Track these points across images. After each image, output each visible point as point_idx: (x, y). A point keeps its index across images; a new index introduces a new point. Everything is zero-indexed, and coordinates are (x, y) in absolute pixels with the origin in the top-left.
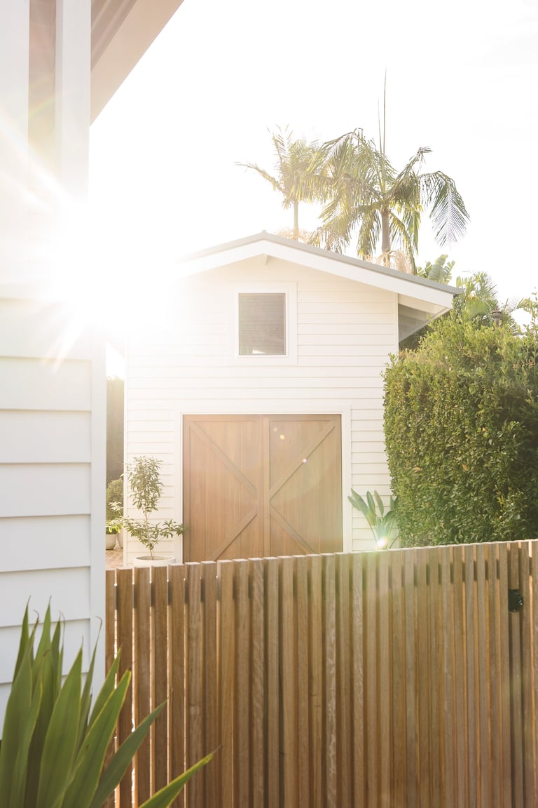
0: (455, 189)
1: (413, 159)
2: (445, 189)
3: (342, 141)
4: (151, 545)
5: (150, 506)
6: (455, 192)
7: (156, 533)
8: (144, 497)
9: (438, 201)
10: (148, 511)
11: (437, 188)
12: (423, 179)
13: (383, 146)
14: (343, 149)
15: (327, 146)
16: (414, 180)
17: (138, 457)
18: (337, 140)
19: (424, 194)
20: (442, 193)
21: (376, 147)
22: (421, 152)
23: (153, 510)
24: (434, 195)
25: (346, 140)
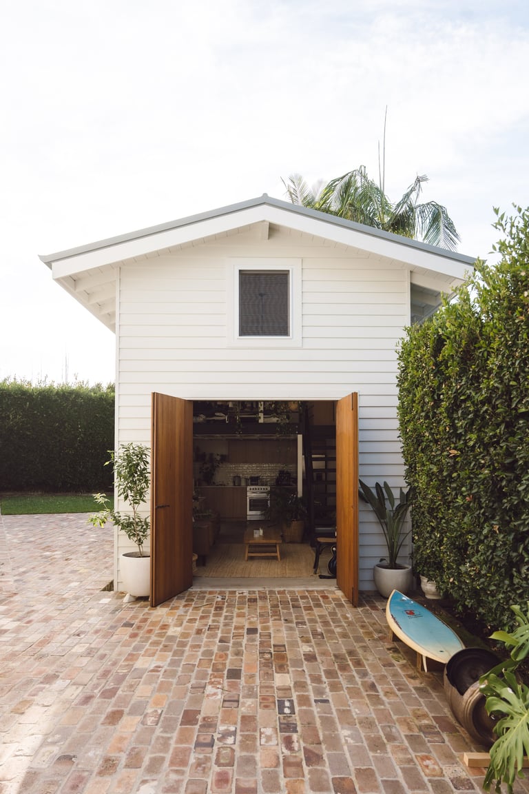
0: (447, 215)
1: (410, 188)
2: (438, 216)
3: (346, 179)
4: (140, 540)
5: (138, 498)
6: (447, 217)
7: (145, 527)
8: (130, 488)
9: (431, 226)
10: (136, 503)
11: (430, 216)
12: (418, 210)
13: (382, 182)
14: (348, 186)
15: (334, 183)
16: (412, 209)
17: (126, 444)
18: (342, 178)
19: (418, 221)
20: (436, 218)
21: (377, 184)
22: (418, 180)
23: (141, 502)
24: (428, 221)
25: (351, 177)
